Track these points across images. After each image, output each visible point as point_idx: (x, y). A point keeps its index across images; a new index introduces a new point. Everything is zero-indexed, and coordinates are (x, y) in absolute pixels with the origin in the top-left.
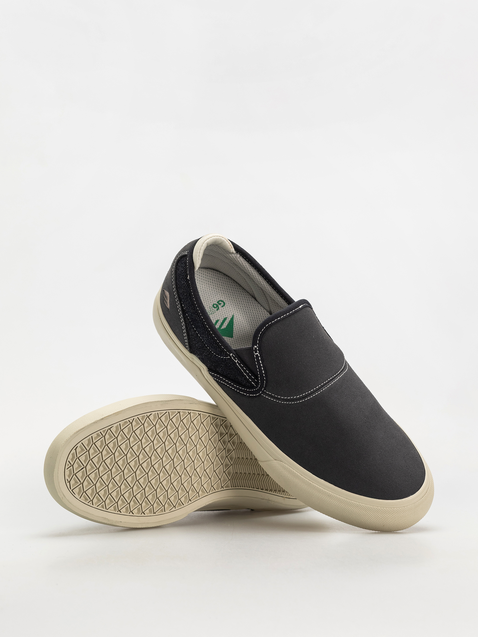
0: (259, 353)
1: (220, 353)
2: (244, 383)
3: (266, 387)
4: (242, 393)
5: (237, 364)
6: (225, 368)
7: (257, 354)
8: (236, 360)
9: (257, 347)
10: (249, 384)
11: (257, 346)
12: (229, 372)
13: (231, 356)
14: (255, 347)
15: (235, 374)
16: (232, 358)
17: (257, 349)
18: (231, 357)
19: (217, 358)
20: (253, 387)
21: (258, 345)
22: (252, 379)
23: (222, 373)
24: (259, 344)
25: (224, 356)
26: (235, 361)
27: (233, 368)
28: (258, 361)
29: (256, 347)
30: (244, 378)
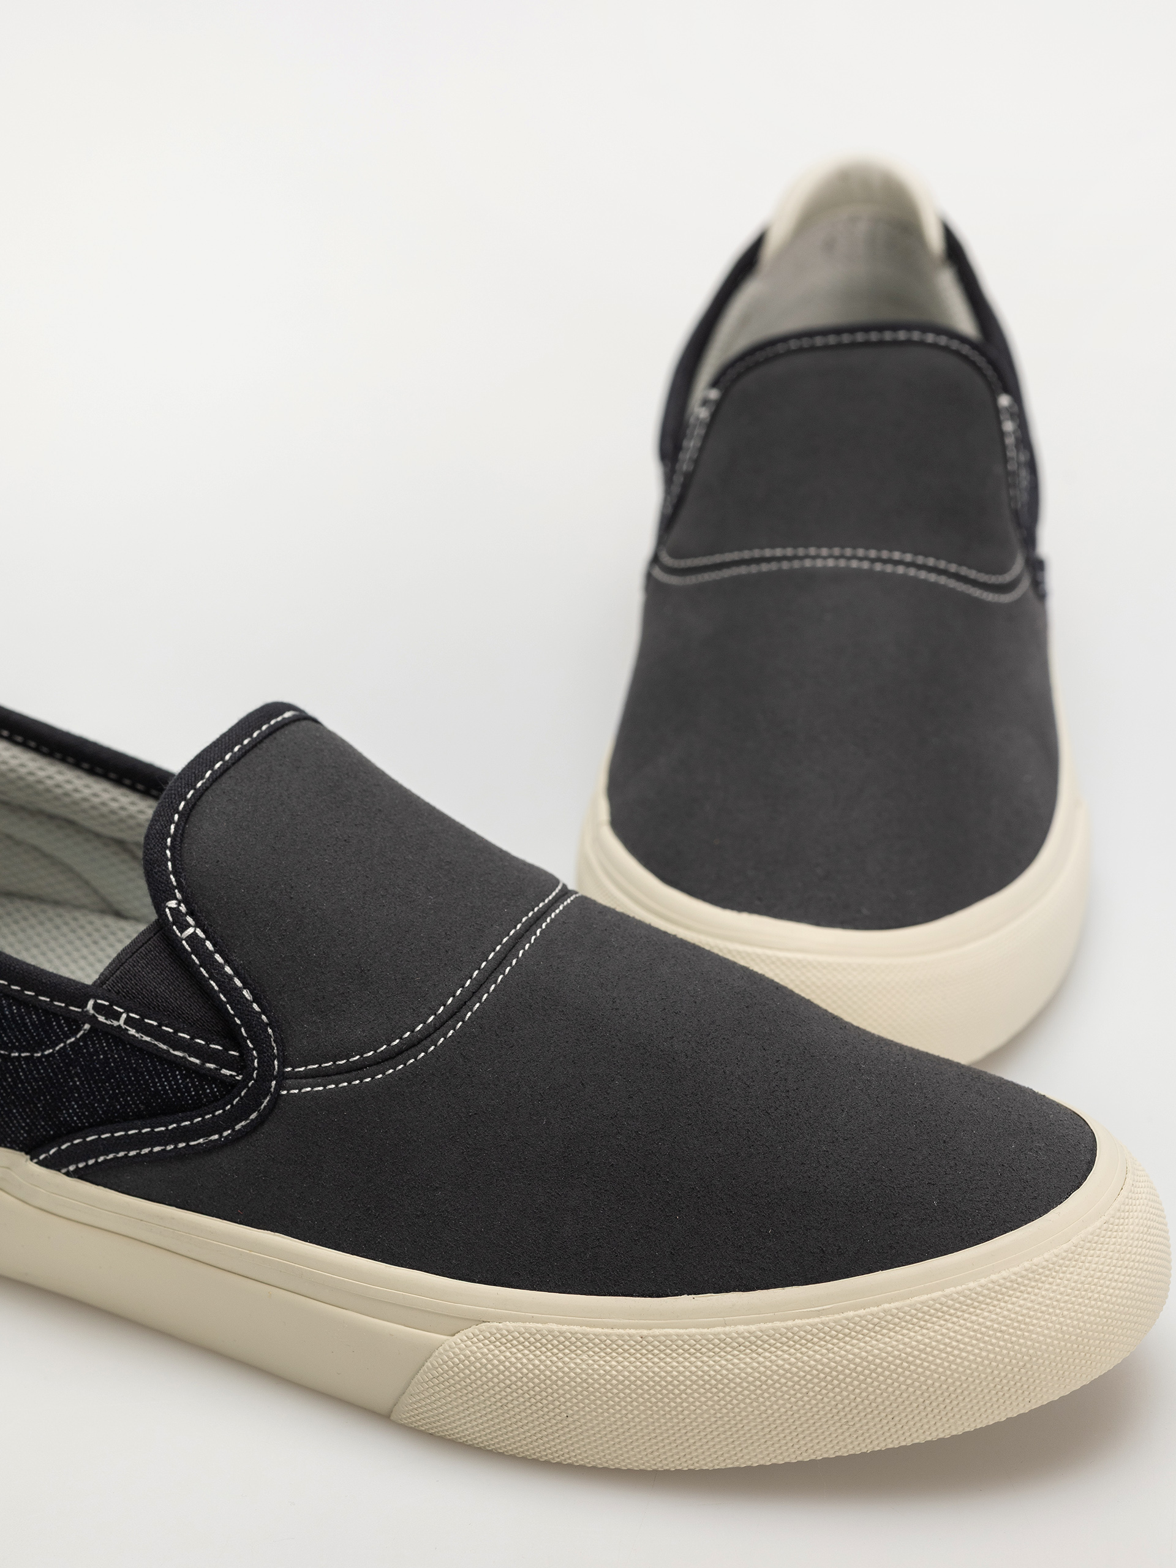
0: (196, 926)
1: (46, 1032)
2: (192, 1097)
3: (283, 1051)
4: (201, 1141)
5: (132, 1032)
6: (90, 1087)
7: (190, 930)
8: (117, 1016)
9: (179, 905)
10: (212, 1089)
11: (176, 899)
12: (114, 1091)
13: (92, 1012)
14: (170, 909)
15: (138, 1081)
16: (101, 1019)
17: (183, 908)
18: (93, 1020)
19: (42, 1063)
20: (230, 1087)
21: (179, 895)
22: (212, 1056)
23: (86, 1117)
24: (180, 886)
25: (64, 1033)
26: (115, 1023)
27: (122, 1058)
28: (207, 959)
29: (172, 904)
30: (181, 1074)
